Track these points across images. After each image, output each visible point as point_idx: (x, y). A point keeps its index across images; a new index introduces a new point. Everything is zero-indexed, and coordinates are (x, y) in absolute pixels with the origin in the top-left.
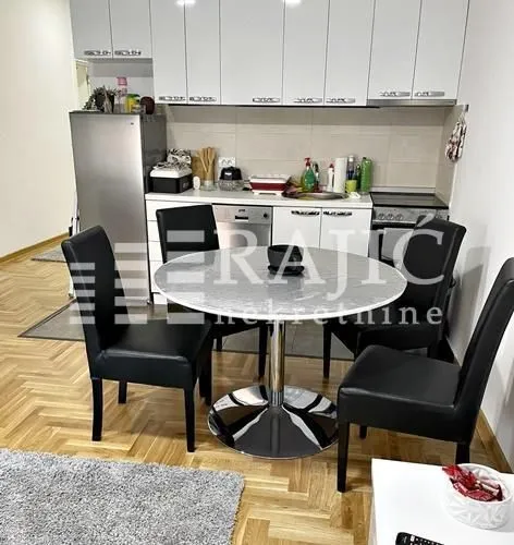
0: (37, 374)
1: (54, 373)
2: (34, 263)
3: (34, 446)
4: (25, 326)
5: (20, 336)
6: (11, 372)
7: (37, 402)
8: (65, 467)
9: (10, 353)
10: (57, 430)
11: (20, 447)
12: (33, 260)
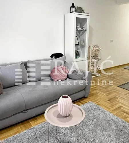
0: (121, 97)
1: (126, 98)
2: (123, 69)
3: (119, 116)
4: (119, 84)
5: (118, 86)
6: (115, 95)
7: (121, 105)
8: (126, 125)
9: (115, 90)
10: (125, 114)
11: (116, 114)
12: (123, 68)
